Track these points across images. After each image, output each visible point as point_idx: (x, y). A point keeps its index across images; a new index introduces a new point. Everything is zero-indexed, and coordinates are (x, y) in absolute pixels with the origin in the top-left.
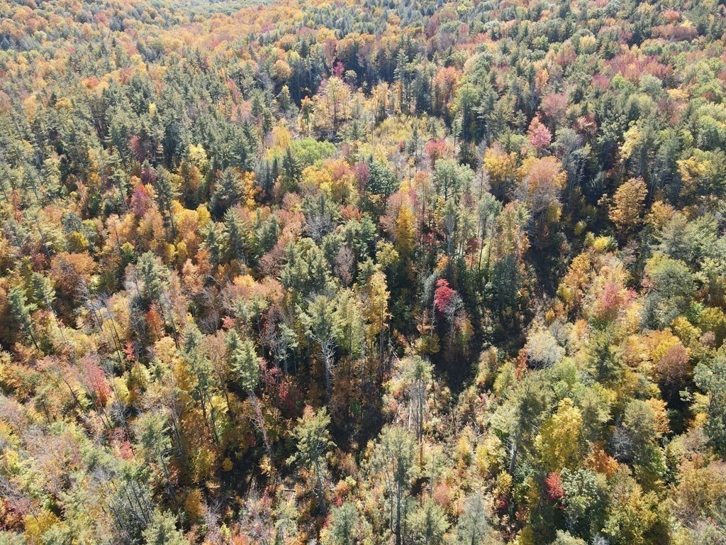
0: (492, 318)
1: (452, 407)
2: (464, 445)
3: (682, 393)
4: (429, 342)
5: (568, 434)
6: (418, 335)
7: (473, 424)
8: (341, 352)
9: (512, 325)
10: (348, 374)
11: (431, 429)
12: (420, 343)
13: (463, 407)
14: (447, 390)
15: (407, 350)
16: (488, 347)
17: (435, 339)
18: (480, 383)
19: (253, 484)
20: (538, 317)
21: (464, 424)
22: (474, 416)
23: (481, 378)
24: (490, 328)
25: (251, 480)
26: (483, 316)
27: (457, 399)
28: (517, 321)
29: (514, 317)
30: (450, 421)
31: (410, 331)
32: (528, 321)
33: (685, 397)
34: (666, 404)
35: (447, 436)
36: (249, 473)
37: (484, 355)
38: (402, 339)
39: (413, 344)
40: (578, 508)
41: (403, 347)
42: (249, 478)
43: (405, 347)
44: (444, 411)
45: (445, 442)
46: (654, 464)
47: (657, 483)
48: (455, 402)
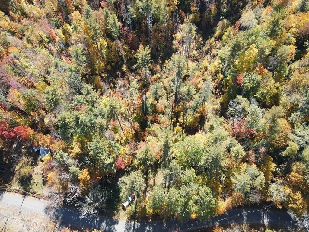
0: (227, 4)
1: (203, 47)
2: (205, 63)
3: (305, 43)
4: (195, 16)
5: (250, 59)
6: (191, 12)
7: (211, 54)
8: (155, 20)
9: (236, 8)
10: (158, 31)
11: (192, 56)
12: (191, 16)
13: (207, 47)
14: (201, 39)
15: (185, 20)
16: (223, 19)
17: (198, 14)
18: (216, 36)
19: (120, 75)
20: (249, 4)
21: (207, 54)
22: (211, 51)
23: (217, 34)
24: (225, 10)
25: (119, 73)
26: (223, 4)
27: (205, 43)
28: (238, 6)
29: (237, 4)
30: (201, 52)
31: (187, 11)
32: (243, 7)
33: (306, 45)
34: (296, 47)
35: (199, 59)
36: (118, 71)
37: (220, 23)
38: (183, 14)
39: (188, 17)
40: (247, 88)
41: (183, 18)
42: (118, 73)
43: (184, 18)
44: (199, 48)
45: (198, 61)
46: (283, 72)
47: (281, 79)
48: (204, 44)
